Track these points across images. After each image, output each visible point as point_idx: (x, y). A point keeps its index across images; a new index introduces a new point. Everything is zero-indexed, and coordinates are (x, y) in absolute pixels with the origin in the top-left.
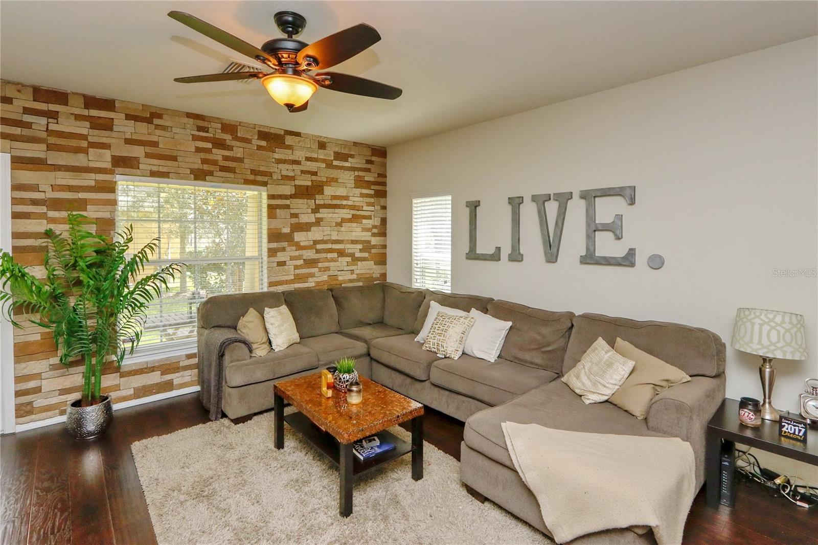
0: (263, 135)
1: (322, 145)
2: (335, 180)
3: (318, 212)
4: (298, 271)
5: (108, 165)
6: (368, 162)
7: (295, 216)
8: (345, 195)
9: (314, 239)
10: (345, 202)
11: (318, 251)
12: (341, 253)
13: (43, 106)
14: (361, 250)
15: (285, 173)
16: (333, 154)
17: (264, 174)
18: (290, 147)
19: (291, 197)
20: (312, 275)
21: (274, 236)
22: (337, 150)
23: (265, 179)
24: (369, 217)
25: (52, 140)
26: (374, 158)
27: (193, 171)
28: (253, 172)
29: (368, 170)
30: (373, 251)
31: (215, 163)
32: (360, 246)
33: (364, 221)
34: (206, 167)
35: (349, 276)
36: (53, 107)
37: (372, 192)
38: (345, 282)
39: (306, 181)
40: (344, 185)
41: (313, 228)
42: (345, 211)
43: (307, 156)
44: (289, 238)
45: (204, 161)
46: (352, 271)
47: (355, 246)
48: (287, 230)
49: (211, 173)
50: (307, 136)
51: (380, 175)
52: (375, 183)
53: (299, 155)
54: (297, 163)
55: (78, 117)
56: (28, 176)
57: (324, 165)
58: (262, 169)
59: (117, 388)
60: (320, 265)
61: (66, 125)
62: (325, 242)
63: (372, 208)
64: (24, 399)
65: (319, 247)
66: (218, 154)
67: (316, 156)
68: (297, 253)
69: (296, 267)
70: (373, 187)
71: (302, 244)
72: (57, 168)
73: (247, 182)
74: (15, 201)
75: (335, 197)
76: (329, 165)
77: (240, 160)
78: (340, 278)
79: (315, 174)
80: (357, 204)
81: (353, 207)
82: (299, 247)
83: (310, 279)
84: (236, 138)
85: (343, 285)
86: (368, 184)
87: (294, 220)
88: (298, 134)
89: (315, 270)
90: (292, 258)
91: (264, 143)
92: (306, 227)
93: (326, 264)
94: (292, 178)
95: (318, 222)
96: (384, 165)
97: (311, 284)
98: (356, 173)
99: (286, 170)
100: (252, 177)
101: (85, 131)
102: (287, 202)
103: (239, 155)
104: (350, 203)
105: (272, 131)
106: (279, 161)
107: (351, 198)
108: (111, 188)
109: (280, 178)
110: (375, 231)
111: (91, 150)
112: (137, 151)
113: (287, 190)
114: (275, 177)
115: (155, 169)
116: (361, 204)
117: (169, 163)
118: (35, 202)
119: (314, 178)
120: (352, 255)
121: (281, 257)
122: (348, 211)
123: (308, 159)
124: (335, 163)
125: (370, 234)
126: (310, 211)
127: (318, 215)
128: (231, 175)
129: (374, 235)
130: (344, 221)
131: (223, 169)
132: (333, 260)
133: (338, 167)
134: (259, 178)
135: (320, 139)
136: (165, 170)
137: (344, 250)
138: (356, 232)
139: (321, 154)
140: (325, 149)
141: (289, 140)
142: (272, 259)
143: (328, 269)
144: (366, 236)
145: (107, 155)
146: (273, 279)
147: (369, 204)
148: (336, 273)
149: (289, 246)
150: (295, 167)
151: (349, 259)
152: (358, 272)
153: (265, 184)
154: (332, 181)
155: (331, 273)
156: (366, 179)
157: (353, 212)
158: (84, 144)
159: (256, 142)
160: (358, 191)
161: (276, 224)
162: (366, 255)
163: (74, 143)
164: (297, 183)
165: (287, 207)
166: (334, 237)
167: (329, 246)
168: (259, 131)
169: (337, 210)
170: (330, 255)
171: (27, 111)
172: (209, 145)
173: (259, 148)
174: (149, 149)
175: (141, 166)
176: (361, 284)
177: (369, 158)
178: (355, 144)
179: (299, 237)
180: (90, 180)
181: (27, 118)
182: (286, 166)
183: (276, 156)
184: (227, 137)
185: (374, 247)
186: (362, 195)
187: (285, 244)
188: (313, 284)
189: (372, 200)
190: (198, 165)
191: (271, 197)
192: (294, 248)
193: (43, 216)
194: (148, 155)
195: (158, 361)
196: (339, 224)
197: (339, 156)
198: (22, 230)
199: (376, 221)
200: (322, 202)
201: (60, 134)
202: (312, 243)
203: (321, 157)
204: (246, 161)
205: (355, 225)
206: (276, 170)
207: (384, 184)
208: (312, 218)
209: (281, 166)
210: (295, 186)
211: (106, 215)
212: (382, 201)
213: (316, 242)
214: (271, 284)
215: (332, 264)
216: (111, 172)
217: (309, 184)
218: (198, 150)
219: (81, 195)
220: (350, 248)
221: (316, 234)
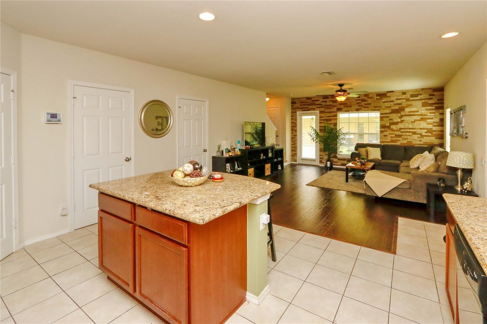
0: (378, 95)
1: (404, 93)
2: (412, 105)
3: (402, 118)
4: (392, 139)
5: (336, 111)
6: (430, 95)
7: (391, 120)
8: (416, 110)
9: (400, 127)
10: (416, 113)
11: (401, 132)
12: (414, 133)
13: (324, 100)
14: (426, 132)
15: (387, 106)
16: (409, 95)
17: (379, 107)
18: (389, 97)
19: (390, 113)
20: (399, 140)
21: (382, 127)
22: (411, 93)
23: (379, 108)
24: (432, 119)
25: (326, 107)
26: (434, 93)
27: (356, 109)
28: (375, 107)
29: (431, 99)
30: (434, 133)
31: (362, 106)
32: (426, 131)
33: (428, 120)
34: (359, 108)
35: (418, 142)
36: (326, 100)
37: (434, 108)
38: (416, 144)
39: (397, 107)
40: (415, 106)
41: (399, 124)
42: (416, 116)
43: (397, 98)
44: (389, 127)
45: (359, 106)
46: (421, 141)
47: (422, 130)
48: (388, 125)
49: (361, 109)
50: (396, 91)
51: (438, 100)
52: (435, 104)
53: (392, 99)
54: (393, 101)
55: (330, 101)
56: (322, 115)
57: (405, 100)
58: (378, 105)
59: (337, 162)
60: (403, 137)
61: (328, 103)
62: (406, 129)
63: (434, 115)
64: (321, 159)
65: (402, 130)
66: (363, 103)
67: (401, 98)
68: (392, 132)
69: (391, 137)
70: (434, 105)
71: (394, 129)
72: (327, 112)
73: (372, 110)
74: (320, 120)
75: (410, 112)
76: (408, 100)
77: (370, 104)
78: (414, 143)
79: (401, 104)
80: (423, 113)
81: (421, 115)
82: (392, 130)
83: (398, 142)
84: (369, 98)
85: (415, 146)
86: (431, 105)
87: (391, 121)
88: (393, 92)
89: (401, 139)
90: (389, 134)
91: (378, 97)
92: (396, 123)
93: (406, 137)
94: (390, 107)
95: (402, 122)
96: (443, 95)
97: (398, 143)
98: (423, 101)
99: (387, 104)
100: (374, 109)
101: (331, 104)
102: (388, 115)
103: (370, 103)
104: (419, 113)
105: (382, 93)
106: (384, 102)
107: (420, 111)
108: (336, 116)
109: (385, 107)
110: (436, 124)
111: (333, 107)
112: (342, 106)
113: (388, 111)
114: (383, 108)
115: (346, 110)
116: (426, 113)
117: (349, 108)
118: (323, 120)
119: (400, 106)
120: (421, 134)
121: (385, 133)
122: (418, 116)
123: (397, 99)
124: (411, 99)
125: (432, 125)
126: (398, 118)
127: (402, 119)
128: (367, 109)
129: (434, 126)
130: (415, 120)
131: (365, 107)
132: (409, 136)
133: (413, 100)
134: (377, 109)
135: (402, 91)
136: (348, 110)
137: (416, 132)
138: (423, 124)
139: (404, 97)
140: (406, 94)
141: (388, 94)
142: (382, 134)
143: (407, 139)
144: (430, 126)
145: (336, 108)
146: (382, 140)
147: (431, 113)
148: (411, 141)
149: (388, 130)
150: (391, 103)
151: (419, 136)
152: (425, 141)
153: (379, 110)
154: (408, 106)
155: (409, 140)
156: (429, 102)
157: (421, 117)
158: (331, 106)
159: (376, 97)
160: (424, 108)
161: (383, 123)
162: (430, 134)
163: (329, 107)
164: (392, 108)
165: (388, 117)
166: (410, 127)
167: (408, 130)
168: (377, 94)
169: (411, 117)
170: (408, 134)
171: (322, 102)
172: (360, 101)
173: (377, 99)
174: (345, 105)
175: (343, 110)
176: (426, 146)
177: (432, 93)
178: (422, 89)
179: (393, 127)
180: (332, 114)
181: (322, 103)
182: (387, 103)
183: (383, 101)
184: (366, 98)
185: (435, 131)
186: (426, 110)
187: (387, 129)
188: (400, 144)
189: (434, 111)
190: (357, 107)
191: (381, 114)
192: (391, 131)
193: (324, 123)
194: (345, 107)
195: (347, 158)
196: (414, 122)
197: (412, 96)
198: (321, 126)
199: (437, 120)
200: (404, 114)
201: (327, 105)
202: (399, 129)
203: (403, 97)
204: (372, 104)
205: (422, 122)
206: (383, 105)
207: (443, 103)
208: (399, 120)
209: (385, 104)
210: (391, 109)
211: (335, 122)
212: (441, 111)
213: (400, 129)
214: (381, 142)
215: (409, 137)
216: (337, 112)
217: (398, 108)
218: (357, 103)
219: (331, 118)
220: (419, 131)
221: (401, 126)
